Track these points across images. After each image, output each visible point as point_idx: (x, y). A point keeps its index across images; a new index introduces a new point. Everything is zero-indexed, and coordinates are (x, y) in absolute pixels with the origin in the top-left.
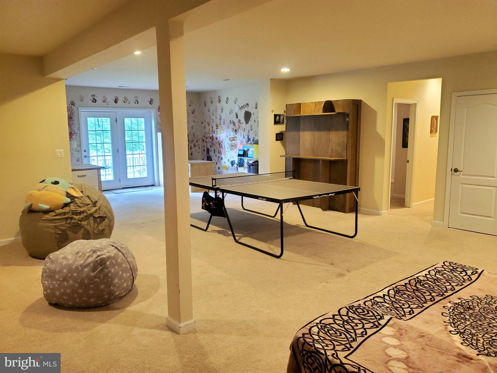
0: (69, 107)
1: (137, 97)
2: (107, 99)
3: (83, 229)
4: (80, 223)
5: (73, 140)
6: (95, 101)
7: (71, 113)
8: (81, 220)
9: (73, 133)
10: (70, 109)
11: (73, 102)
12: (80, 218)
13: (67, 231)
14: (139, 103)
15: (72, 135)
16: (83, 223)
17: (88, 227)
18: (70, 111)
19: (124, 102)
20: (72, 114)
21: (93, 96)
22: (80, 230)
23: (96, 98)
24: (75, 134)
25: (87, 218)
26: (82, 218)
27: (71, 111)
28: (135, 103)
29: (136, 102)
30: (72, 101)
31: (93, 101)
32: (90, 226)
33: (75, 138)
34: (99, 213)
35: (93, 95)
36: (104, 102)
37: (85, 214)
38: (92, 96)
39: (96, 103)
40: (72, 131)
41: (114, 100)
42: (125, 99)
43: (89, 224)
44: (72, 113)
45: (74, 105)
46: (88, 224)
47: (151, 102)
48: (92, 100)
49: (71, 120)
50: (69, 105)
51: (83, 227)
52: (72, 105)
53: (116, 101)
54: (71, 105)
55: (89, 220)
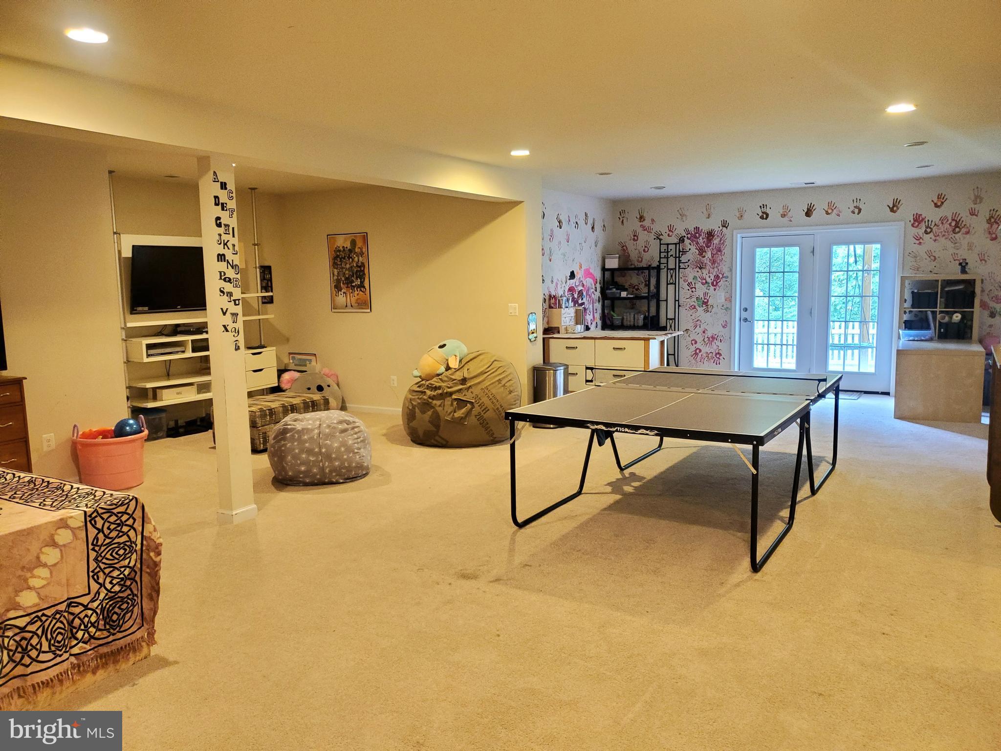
0: (718, 232)
1: (858, 200)
2: (790, 211)
3: (432, 410)
4: (430, 400)
5: (718, 290)
6: (765, 216)
7: (720, 241)
8: (433, 398)
9: (721, 276)
10: (720, 235)
11: (726, 221)
12: (432, 395)
13: (416, 408)
14: (861, 213)
15: (719, 280)
16: (434, 402)
17: (439, 409)
18: (719, 239)
19: (827, 213)
20: (723, 243)
21: (763, 208)
22: (429, 411)
23: (768, 211)
24: (724, 279)
25: (442, 396)
26: (434, 396)
27: (721, 239)
28: (853, 212)
29: (856, 211)
30: (724, 220)
31: (762, 218)
32: (443, 409)
33: (723, 285)
34: (465, 395)
35: (763, 205)
36: (783, 216)
37: (440, 391)
38: (761, 207)
39: (768, 219)
40: (719, 273)
41: (806, 210)
42: (831, 206)
43: (442, 405)
44: (722, 241)
45: (727, 228)
46: (440, 406)
47: (893, 207)
48: (761, 214)
49: (719, 253)
50: (719, 227)
51: (433, 407)
52: (723, 226)
53: (808, 213)
54: (721, 228)
55: (444, 401)
